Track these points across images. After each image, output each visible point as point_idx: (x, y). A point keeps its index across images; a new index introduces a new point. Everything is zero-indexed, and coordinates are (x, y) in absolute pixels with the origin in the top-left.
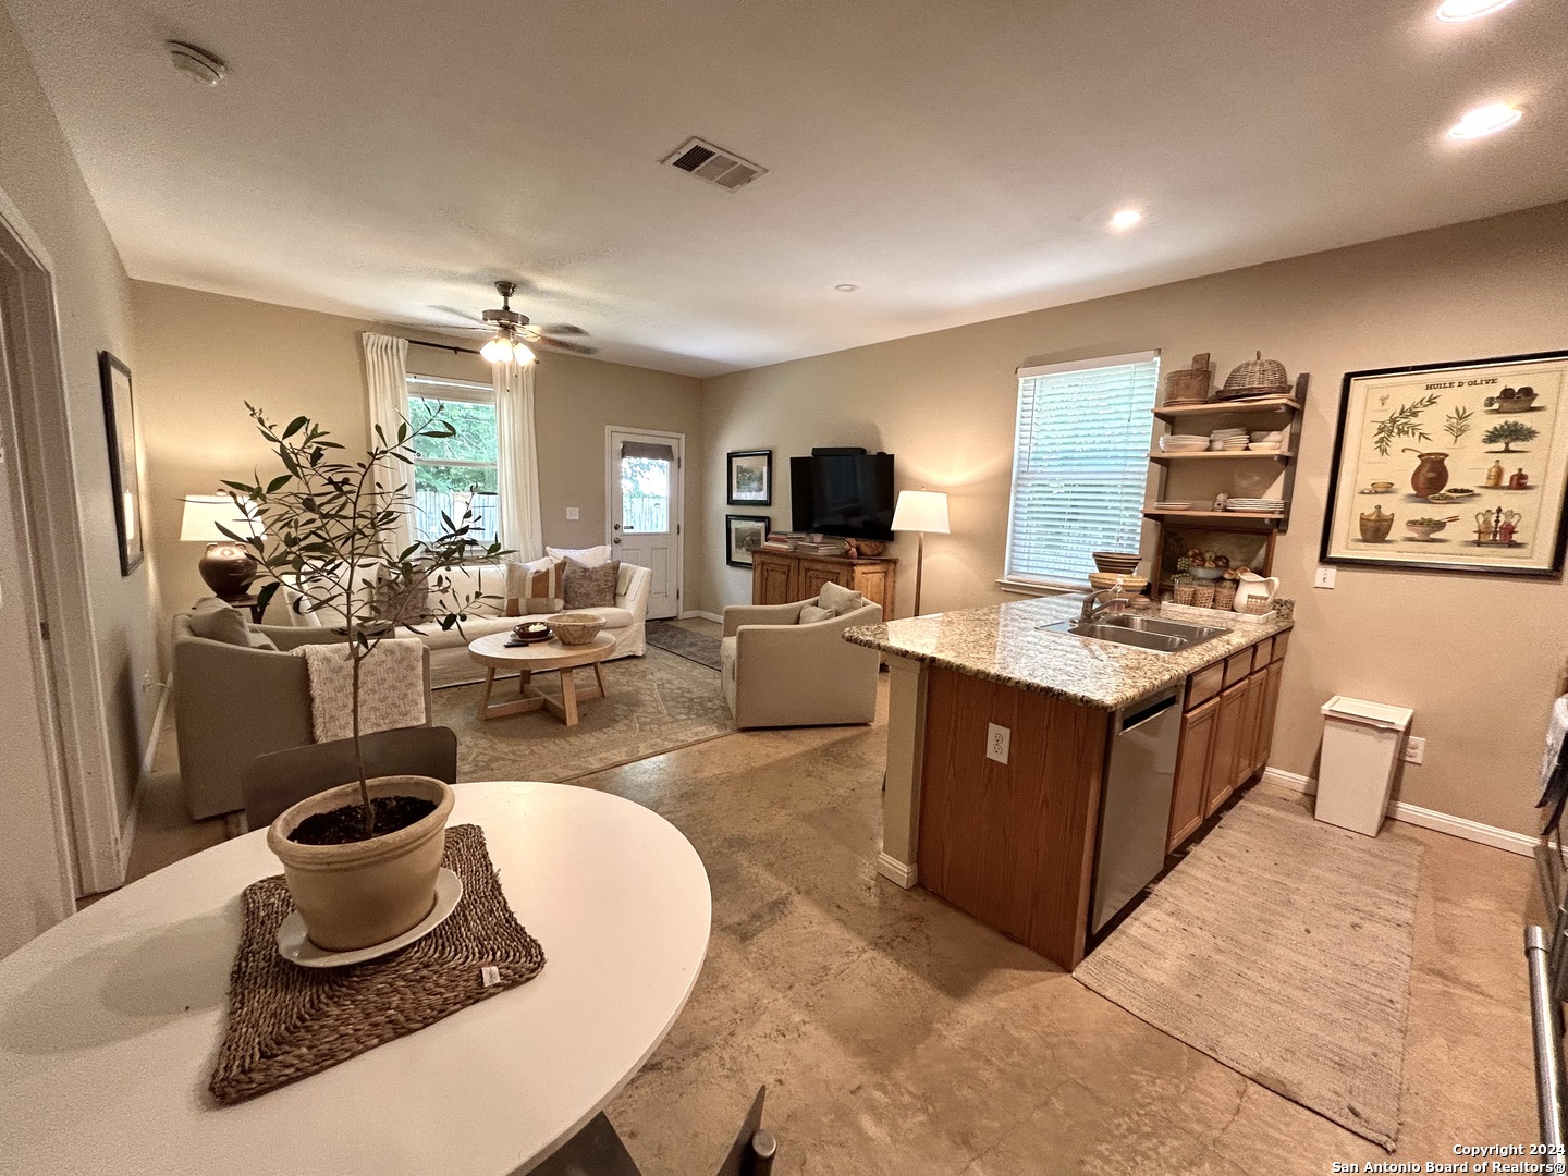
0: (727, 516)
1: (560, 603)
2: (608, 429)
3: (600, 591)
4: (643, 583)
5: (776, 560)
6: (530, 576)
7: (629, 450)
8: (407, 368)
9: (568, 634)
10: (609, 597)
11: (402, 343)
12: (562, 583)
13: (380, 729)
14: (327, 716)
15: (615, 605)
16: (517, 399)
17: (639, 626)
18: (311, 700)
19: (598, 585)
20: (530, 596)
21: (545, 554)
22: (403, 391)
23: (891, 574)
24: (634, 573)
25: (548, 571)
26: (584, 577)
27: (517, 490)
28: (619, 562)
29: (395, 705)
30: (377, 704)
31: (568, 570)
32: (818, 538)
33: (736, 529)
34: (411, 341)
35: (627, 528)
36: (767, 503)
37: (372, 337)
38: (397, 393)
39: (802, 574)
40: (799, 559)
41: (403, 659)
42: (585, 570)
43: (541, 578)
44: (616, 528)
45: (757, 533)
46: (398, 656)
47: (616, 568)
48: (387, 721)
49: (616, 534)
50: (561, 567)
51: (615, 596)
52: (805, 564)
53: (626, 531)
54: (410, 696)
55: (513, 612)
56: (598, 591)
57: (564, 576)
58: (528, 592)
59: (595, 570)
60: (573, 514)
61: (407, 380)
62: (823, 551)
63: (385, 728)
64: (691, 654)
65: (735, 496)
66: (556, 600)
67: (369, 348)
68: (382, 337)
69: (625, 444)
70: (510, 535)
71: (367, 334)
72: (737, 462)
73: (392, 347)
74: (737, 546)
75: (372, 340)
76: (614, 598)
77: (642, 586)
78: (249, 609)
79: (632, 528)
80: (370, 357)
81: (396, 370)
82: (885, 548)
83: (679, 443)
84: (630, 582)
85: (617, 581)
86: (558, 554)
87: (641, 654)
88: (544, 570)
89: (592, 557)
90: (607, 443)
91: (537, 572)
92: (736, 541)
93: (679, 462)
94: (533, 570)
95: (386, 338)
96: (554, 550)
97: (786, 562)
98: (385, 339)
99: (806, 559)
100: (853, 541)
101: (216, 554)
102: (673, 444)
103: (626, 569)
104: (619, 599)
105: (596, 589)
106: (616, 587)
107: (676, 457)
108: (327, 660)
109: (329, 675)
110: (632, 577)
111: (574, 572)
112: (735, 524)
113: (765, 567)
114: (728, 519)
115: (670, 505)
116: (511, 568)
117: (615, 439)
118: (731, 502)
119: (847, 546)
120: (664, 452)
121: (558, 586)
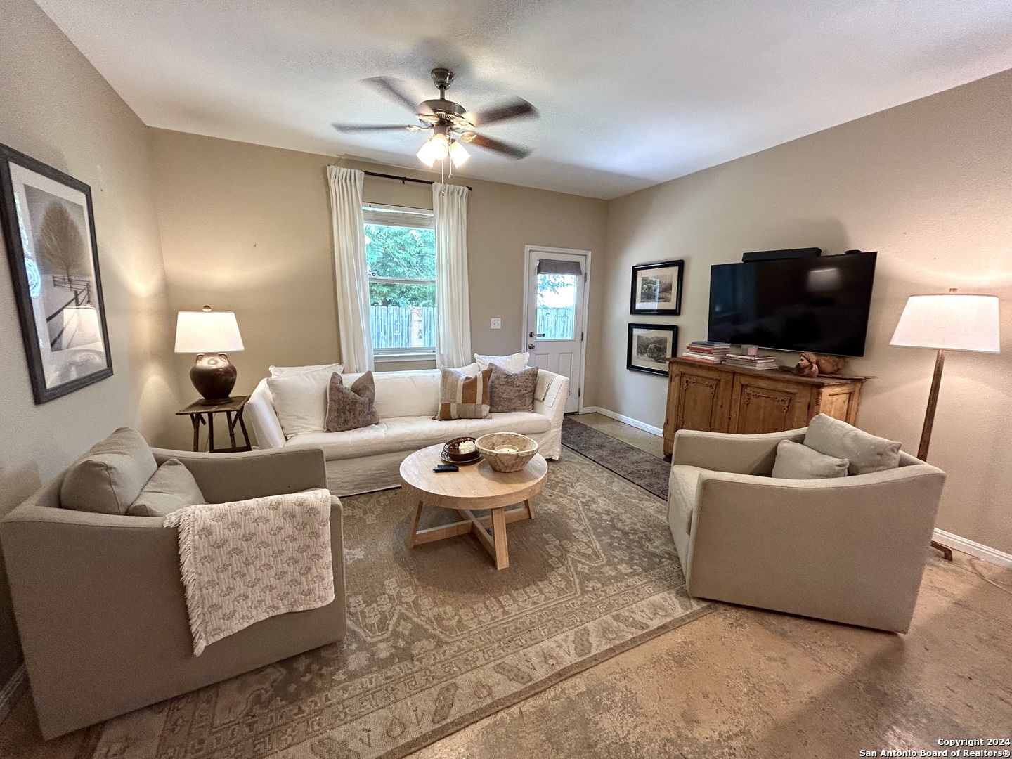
0: (629, 324)
1: (486, 408)
2: (528, 248)
3: (521, 397)
4: (561, 391)
5: (703, 373)
6: (461, 383)
7: (543, 266)
8: (363, 198)
9: (498, 462)
10: (528, 401)
11: (359, 174)
12: (488, 390)
13: (277, 613)
14: (207, 605)
15: (533, 409)
16: (453, 223)
17: (556, 432)
18: (183, 588)
19: (519, 391)
20: (461, 402)
21: (473, 360)
22: (360, 218)
23: (856, 395)
24: (552, 380)
25: (476, 379)
26: (507, 383)
27: (452, 302)
28: (538, 369)
29: (296, 582)
30: (273, 582)
31: (493, 376)
32: (753, 350)
33: (639, 337)
34: (366, 173)
35: (539, 336)
36: (676, 312)
37: (335, 169)
38: (354, 218)
39: (737, 390)
40: (734, 374)
41: (305, 524)
42: (508, 376)
43: (470, 385)
44: (531, 335)
45: (664, 341)
46: (299, 519)
47: (534, 375)
48: (286, 602)
49: (531, 341)
50: (487, 374)
51: (534, 400)
52: (744, 380)
53: (538, 338)
54: (314, 570)
55: (445, 416)
56: (519, 396)
57: (489, 383)
58: (459, 399)
59: (516, 376)
60: (496, 324)
61: (363, 208)
62: (761, 365)
63: (283, 610)
64: (603, 459)
65: (639, 306)
66: (483, 406)
67: (332, 181)
68: (342, 169)
69: (541, 261)
70: (445, 345)
71: (331, 167)
72: (641, 274)
73: (350, 179)
74: (638, 353)
75: (335, 172)
76: (533, 402)
77: (560, 394)
78: (225, 413)
79: (544, 335)
80: (334, 187)
81: (354, 198)
82: (846, 365)
83: (586, 259)
84: (548, 389)
85: (535, 387)
86: (485, 361)
87: (557, 458)
88: (473, 377)
89: (514, 364)
90: (526, 260)
91: (467, 378)
92: (638, 348)
93: (585, 277)
94: (464, 377)
95: (346, 169)
96: (481, 356)
97: (715, 375)
98: (344, 171)
99: (741, 374)
100: (813, 357)
101: (204, 364)
102: (581, 260)
103: (545, 375)
104: (537, 404)
105: (517, 394)
106: (534, 392)
107: (583, 273)
108: (206, 531)
109: (207, 551)
110: (550, 384)
111: (498, 378)
112: (636, 332)
113: (684, 379)
114: (631, 327)
115: (576, 315)
116: (445, 375)
117: (533, 257)
118: (633, 311)
119: (805, 362)
120: (574, 268)
121: (484, 392)
